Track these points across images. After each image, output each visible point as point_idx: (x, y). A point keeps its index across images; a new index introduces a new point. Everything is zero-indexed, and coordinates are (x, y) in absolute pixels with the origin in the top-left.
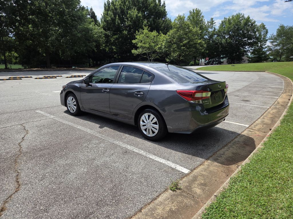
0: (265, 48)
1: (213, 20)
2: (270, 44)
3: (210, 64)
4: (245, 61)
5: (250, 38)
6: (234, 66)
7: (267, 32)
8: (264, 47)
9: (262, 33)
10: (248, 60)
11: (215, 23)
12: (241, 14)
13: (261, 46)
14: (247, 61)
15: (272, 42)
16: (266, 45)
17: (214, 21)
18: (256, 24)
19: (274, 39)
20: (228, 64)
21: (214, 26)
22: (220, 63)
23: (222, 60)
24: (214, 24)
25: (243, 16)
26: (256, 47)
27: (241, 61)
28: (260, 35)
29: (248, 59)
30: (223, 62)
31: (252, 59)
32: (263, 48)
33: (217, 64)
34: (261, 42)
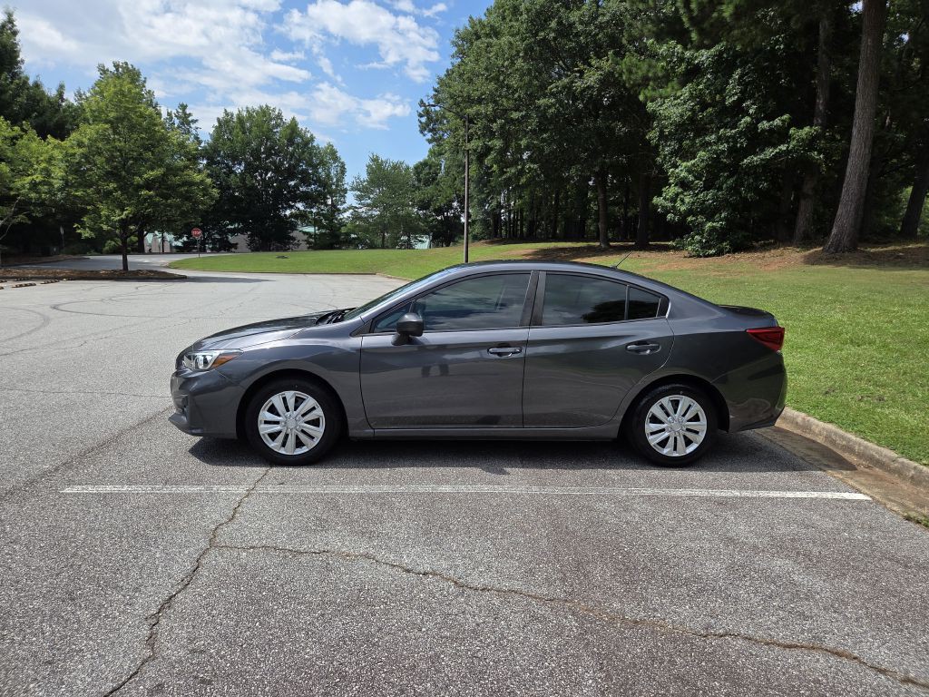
0: (345, 212)
1: (188, 111)
2: (355, 203)
3: (194, 248)
4: (298, 245)
5: (305, 180)
6: (283, 257)
7: (343, 171)
8: (341, 207)
9: (333, 173)
10: (308, 242)
11: (196, 121)
12: (274, 110)
13: (333, 205)
14: (304, 245)
15: (359, 198)
16: (345, 202)
17: (190, 115)
18: (315, 144)
19: (363, 191)
20: (253, 251)
21: (194, 132)
22: (228, 247)
23: (231, 239)
24: (193, 126)
25: (279, 116)
26: (322, 207)
27: (289, 243)
28: (328, 175)
29: (305, 237)
30: (237, 244)
31: (315, 238)
32: (339, 210)
33: (218, 251)
34: (332, 193)
